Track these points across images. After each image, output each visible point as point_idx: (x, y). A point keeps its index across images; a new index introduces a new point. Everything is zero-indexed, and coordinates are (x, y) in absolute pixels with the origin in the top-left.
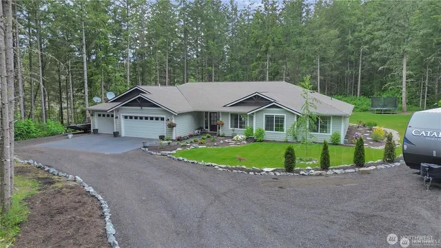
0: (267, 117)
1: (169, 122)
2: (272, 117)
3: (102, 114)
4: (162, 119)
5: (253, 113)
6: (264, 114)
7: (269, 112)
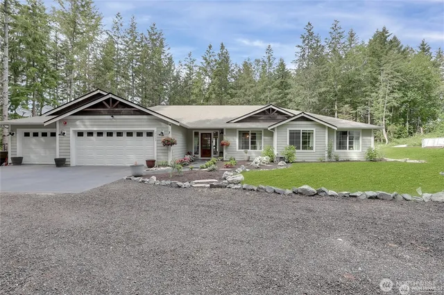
0: (292, 133)
1: (163, 139)
2: (298, 133)
3: (32, 132)
4: (150, 134)
5: (273, 129)
6: (288, 129)
7: (296, 126)
